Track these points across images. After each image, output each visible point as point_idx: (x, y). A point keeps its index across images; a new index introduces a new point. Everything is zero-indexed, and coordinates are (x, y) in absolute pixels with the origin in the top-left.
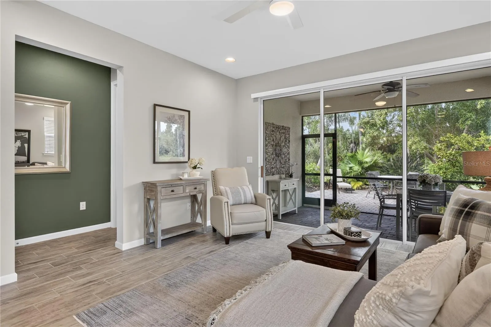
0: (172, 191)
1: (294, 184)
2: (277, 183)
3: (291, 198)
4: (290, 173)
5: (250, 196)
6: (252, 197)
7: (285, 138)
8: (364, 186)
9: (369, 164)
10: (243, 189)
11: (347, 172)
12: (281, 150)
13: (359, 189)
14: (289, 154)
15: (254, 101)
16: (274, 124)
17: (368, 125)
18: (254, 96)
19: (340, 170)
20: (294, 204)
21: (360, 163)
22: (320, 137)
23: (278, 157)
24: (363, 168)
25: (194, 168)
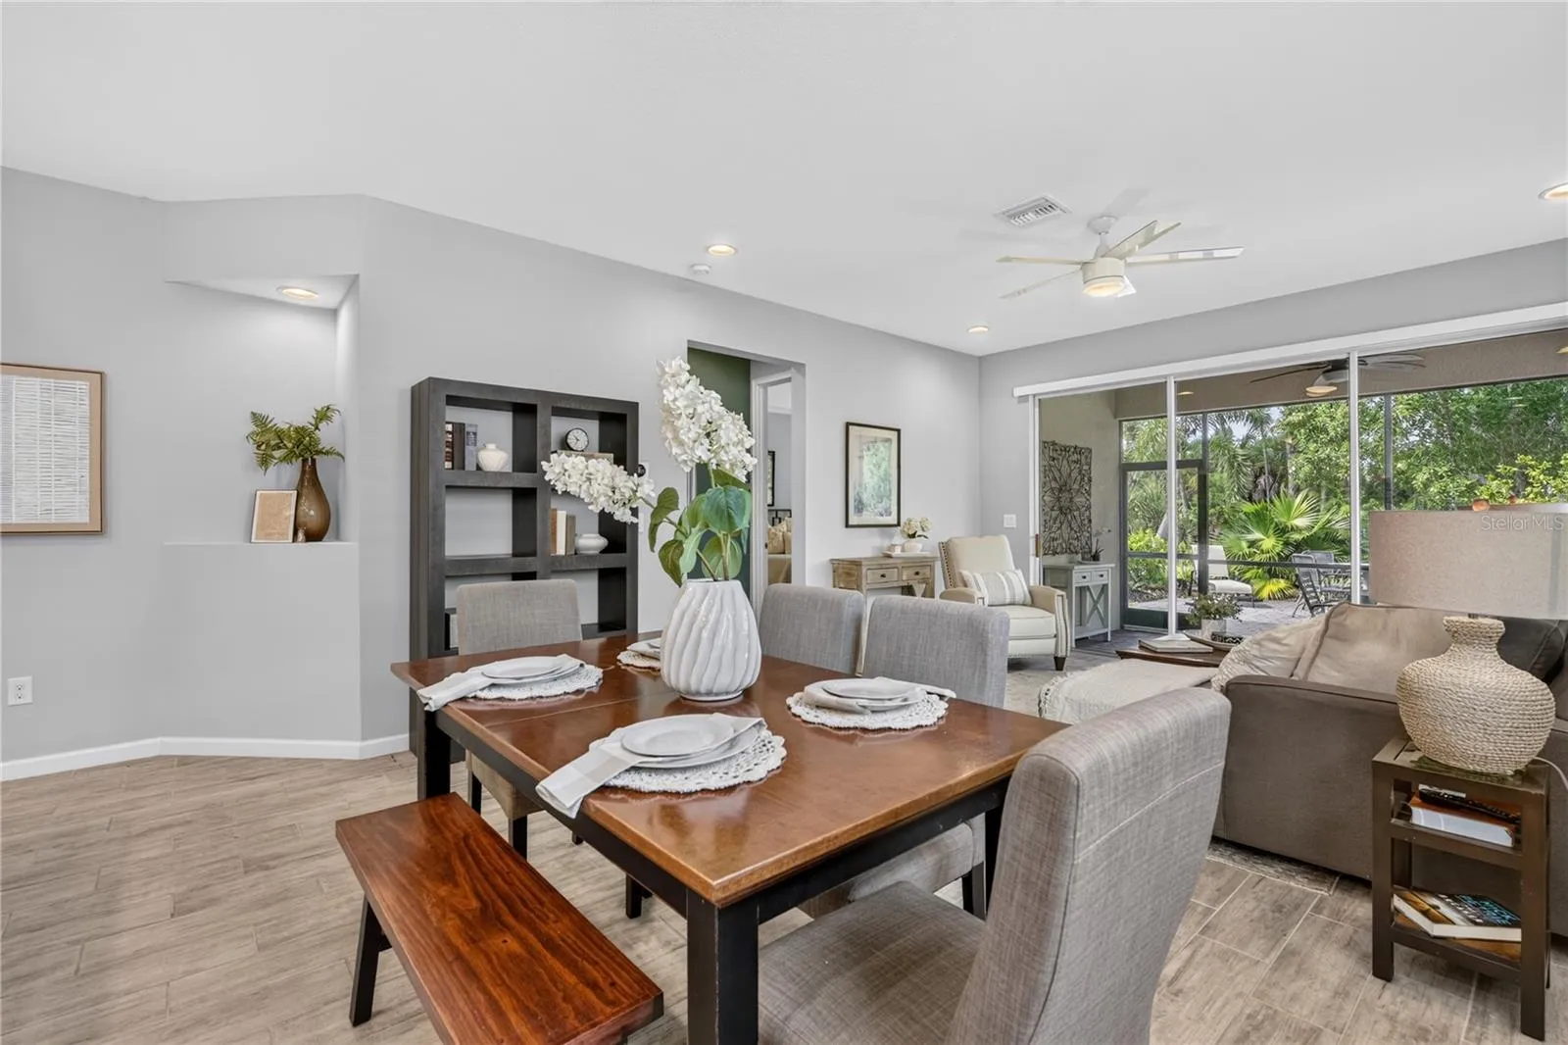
0: (883, 576)
1: (1102, 576)
2: (1067, 571)
3: (1095, 608)
4: (1094, 551)
5: (1021, 591)
6: (1024, 592)
7: (1080, 472)
8: (1291, 592)
9: (1307, 534)
10: (1007, 579)
11: (1241, 553)
12: (1071, 499)
13: (1275, 599)
14: (1089, 508)
15: (1019, 402)
16: (1056, 444)
17: (1302, 431)
18: (1019, 392)
19: (1221, 547)
20: (1104, 622)
21: (1282, 531)
22: (1166, 468)
23: (1066, 514)
24: (1286, 544)
25: (913, 536)
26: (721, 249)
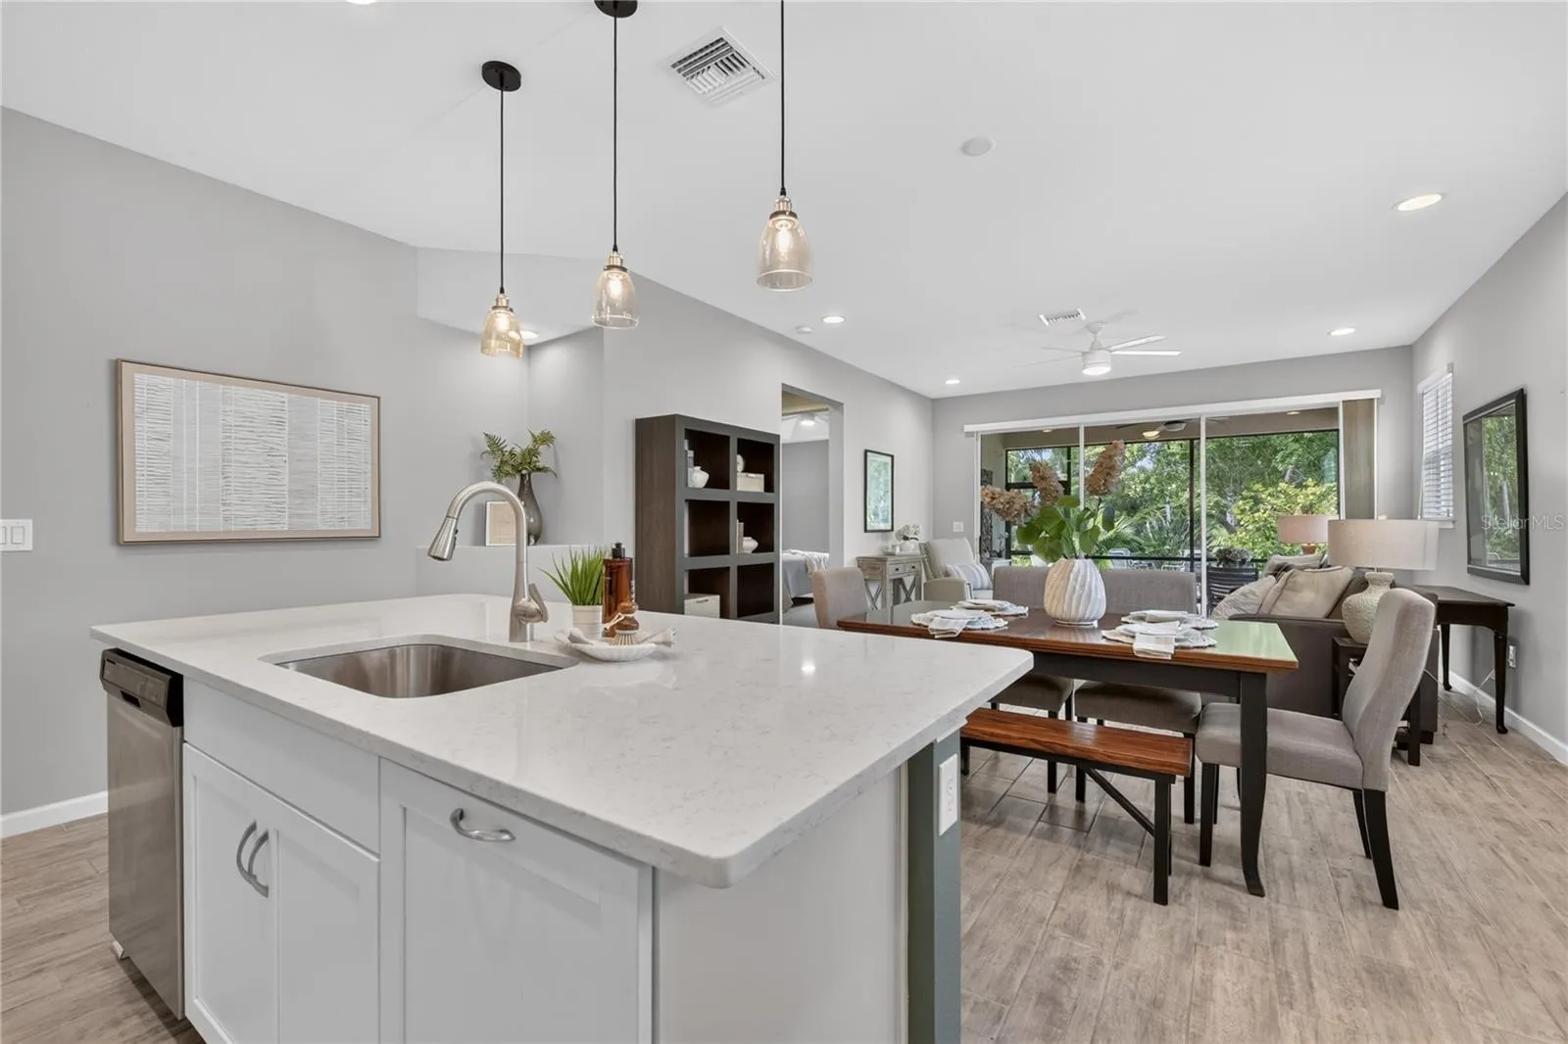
0: (897, 569)
15: (966, 436)
18: (968, 428)
25: (906, 538)
26: (834, 320)
